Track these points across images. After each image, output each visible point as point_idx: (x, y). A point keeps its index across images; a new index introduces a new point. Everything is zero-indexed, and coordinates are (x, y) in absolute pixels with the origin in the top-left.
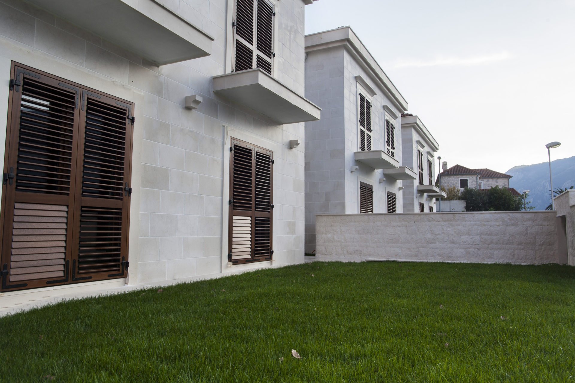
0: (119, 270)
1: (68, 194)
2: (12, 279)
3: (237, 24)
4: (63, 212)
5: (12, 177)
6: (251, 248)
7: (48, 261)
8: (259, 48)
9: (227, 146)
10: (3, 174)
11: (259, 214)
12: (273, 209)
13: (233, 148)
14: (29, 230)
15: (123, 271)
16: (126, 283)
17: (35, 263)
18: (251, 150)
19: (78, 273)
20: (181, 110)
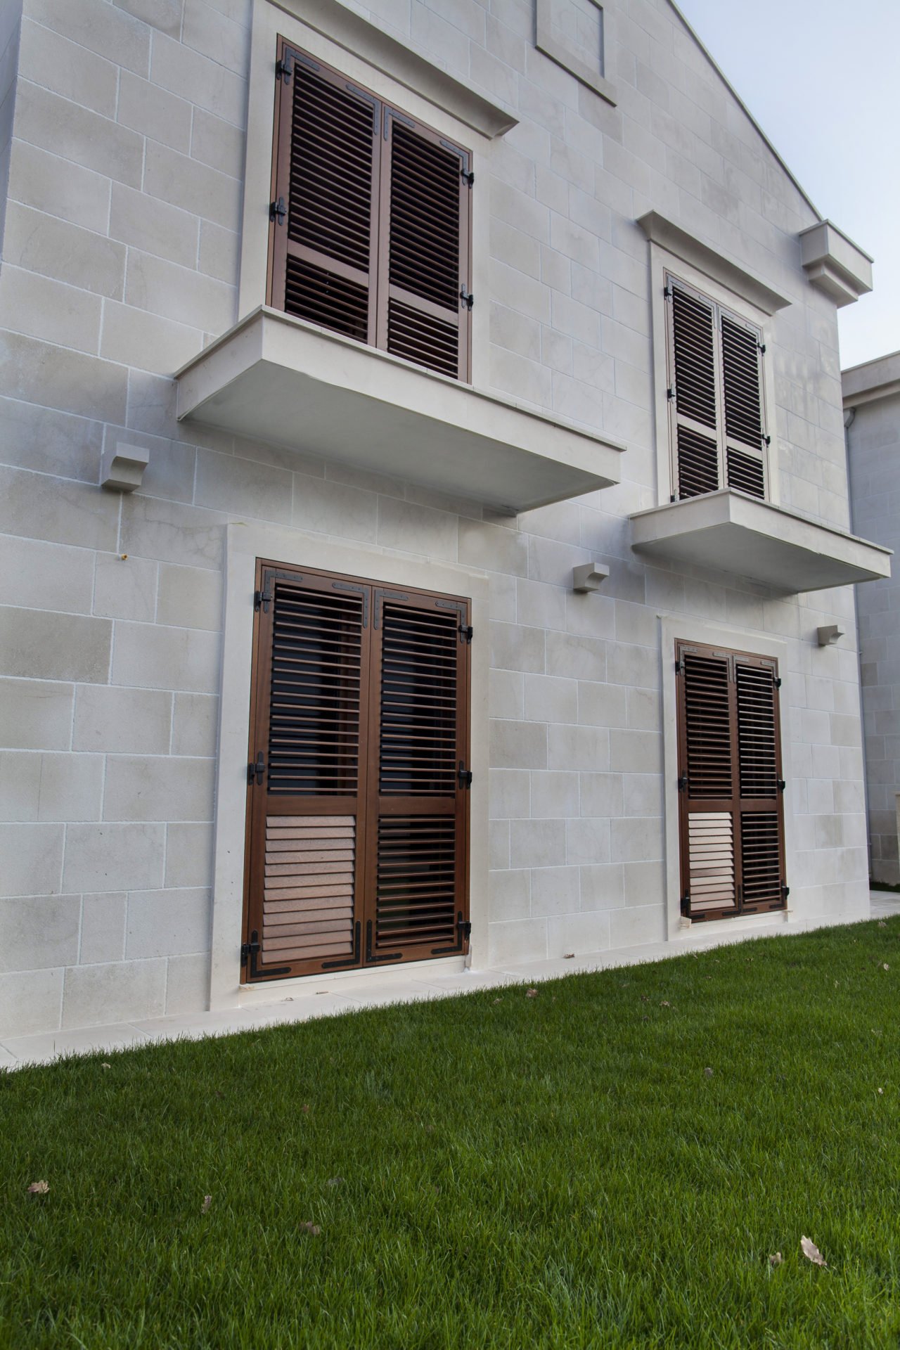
0: (451, 940)
1: (354, 794)
2: (266, 958)
3: (678, 391)
4: (347, 829)
5: (261, 769)
6: (733, 884)
7: (324, 923)
8: (730, 432)
9: (669, 661)
10: (246, 765)
11: (749, 804)
12: (784, 790)
13: (682, 663)
14: (291, 865)
15: (460, 943)
16: (466, 966)
17: (302, 928)
18: (724, 663)
19: (377, 947)
20: (564, 597)
